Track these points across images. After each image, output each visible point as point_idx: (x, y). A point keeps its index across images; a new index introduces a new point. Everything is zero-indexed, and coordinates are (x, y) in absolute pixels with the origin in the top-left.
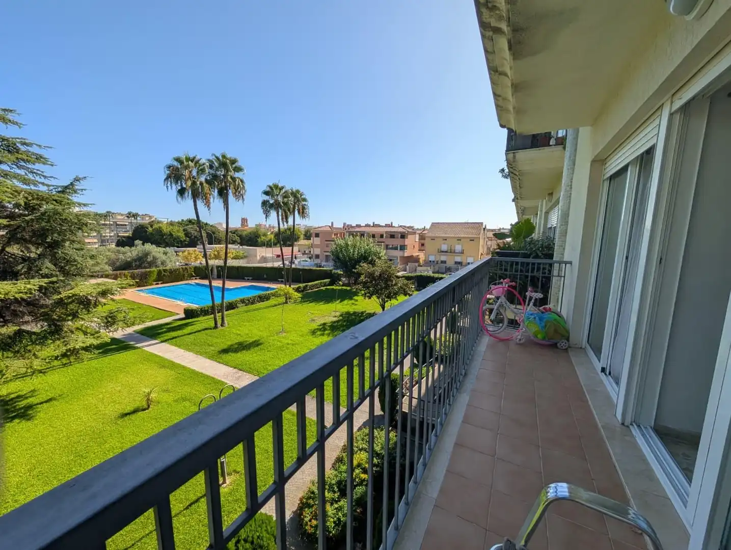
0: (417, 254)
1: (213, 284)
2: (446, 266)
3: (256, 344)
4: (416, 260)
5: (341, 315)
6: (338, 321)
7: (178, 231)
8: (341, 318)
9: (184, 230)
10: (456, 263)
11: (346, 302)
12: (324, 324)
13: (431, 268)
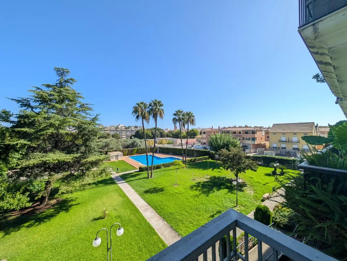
0: (264, 143)
1: (154, 155)
2: (286, 151)
3: (162, 190)
4: (264, 146)
5: (210, 178)
6: (207, 182)
7: (149, 132)
8: (210, 180)
9: (152, 132)
10: (294, 149)
11: (215, 170)
12: (199, 183)
13: (274, 152)
